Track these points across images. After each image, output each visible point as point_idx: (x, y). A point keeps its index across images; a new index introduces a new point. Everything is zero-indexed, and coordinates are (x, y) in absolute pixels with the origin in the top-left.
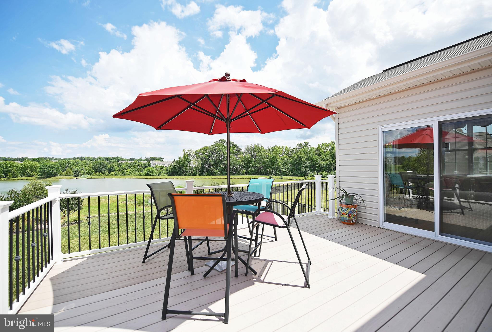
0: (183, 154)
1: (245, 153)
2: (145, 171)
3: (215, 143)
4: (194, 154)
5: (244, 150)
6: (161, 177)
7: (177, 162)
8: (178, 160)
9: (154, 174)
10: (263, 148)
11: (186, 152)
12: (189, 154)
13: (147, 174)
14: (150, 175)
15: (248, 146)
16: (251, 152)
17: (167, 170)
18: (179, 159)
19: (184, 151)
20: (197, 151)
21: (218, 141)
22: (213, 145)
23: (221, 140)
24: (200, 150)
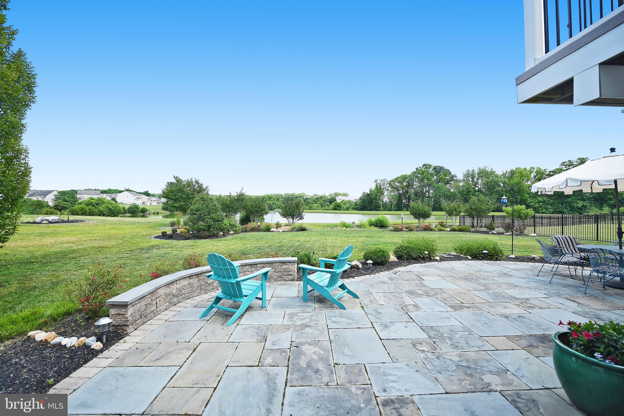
0: (375, 184)
1: (463, 180)
2: (332, 206)
3: (417, 169)
4: (388, 185)
5: (460, 177)
6: (349, 212)
7: (368, 195)
8: (369, 193)
9: (342, 209)
10: (495, 172)
11: (379, 182)
12: (382, 184)
13: (335, 209)
14: (338, 210)
15: (468, 171)
16: (473, 178)
17: (356, 205)
18: (370, 191)
19: (376, 181)
20: (392, 181)
21: (421, 166)
22: (415, 172)
23: (426, 165)
24: (397, 179)
